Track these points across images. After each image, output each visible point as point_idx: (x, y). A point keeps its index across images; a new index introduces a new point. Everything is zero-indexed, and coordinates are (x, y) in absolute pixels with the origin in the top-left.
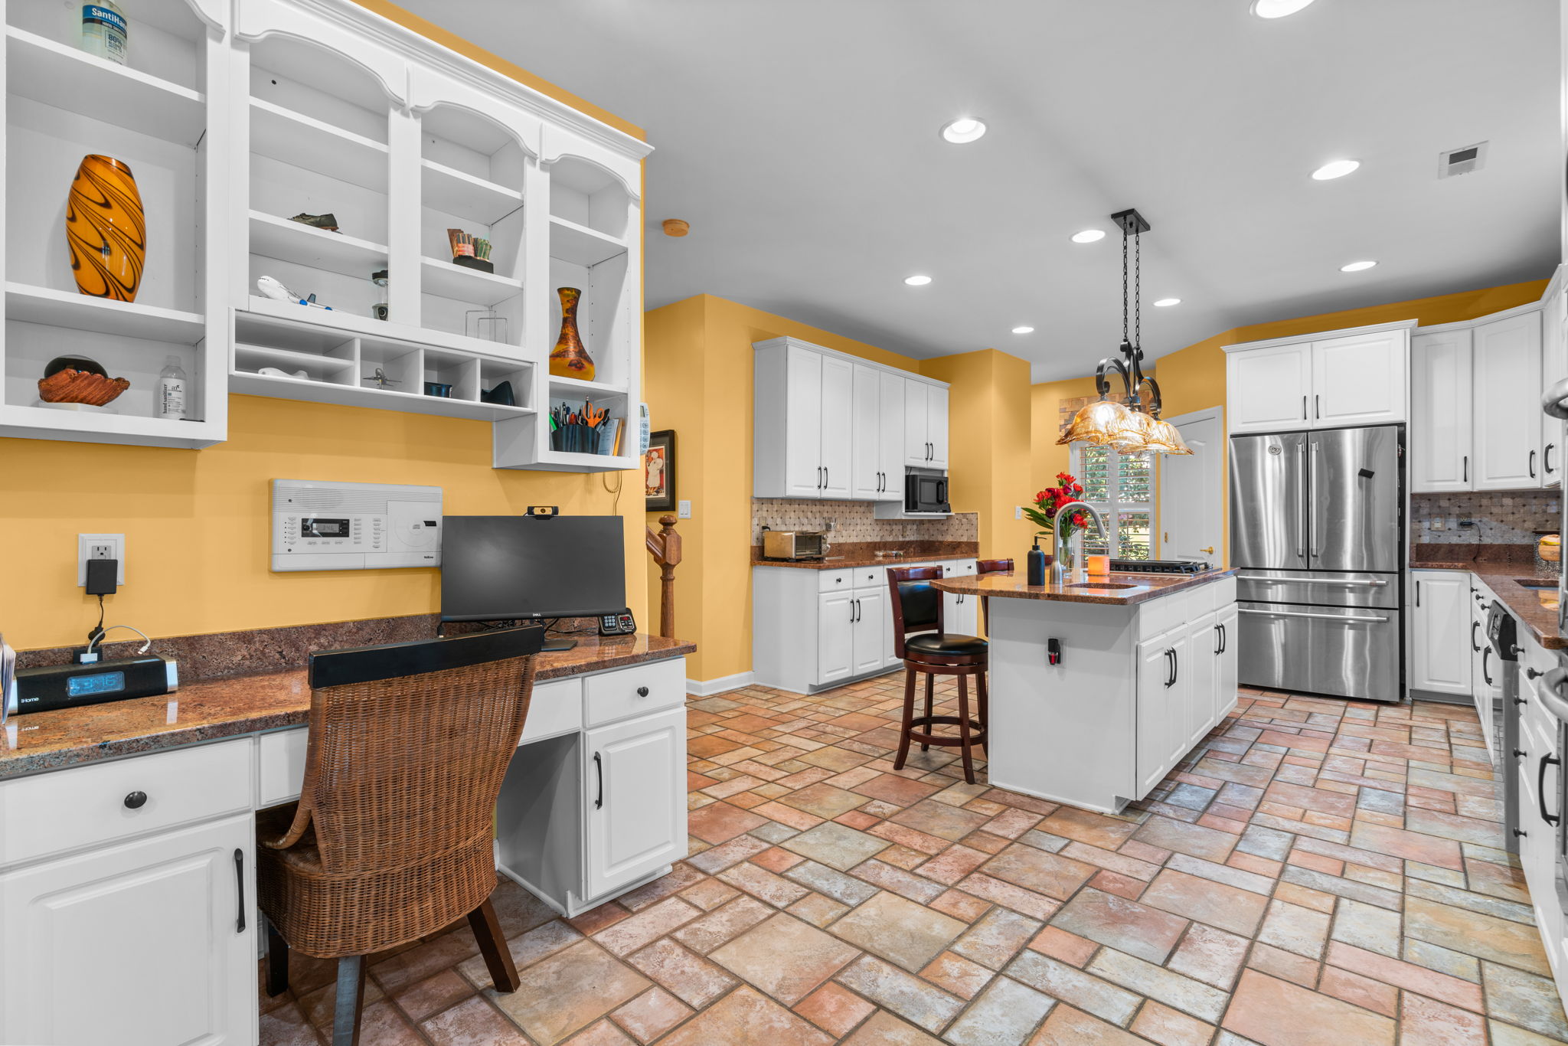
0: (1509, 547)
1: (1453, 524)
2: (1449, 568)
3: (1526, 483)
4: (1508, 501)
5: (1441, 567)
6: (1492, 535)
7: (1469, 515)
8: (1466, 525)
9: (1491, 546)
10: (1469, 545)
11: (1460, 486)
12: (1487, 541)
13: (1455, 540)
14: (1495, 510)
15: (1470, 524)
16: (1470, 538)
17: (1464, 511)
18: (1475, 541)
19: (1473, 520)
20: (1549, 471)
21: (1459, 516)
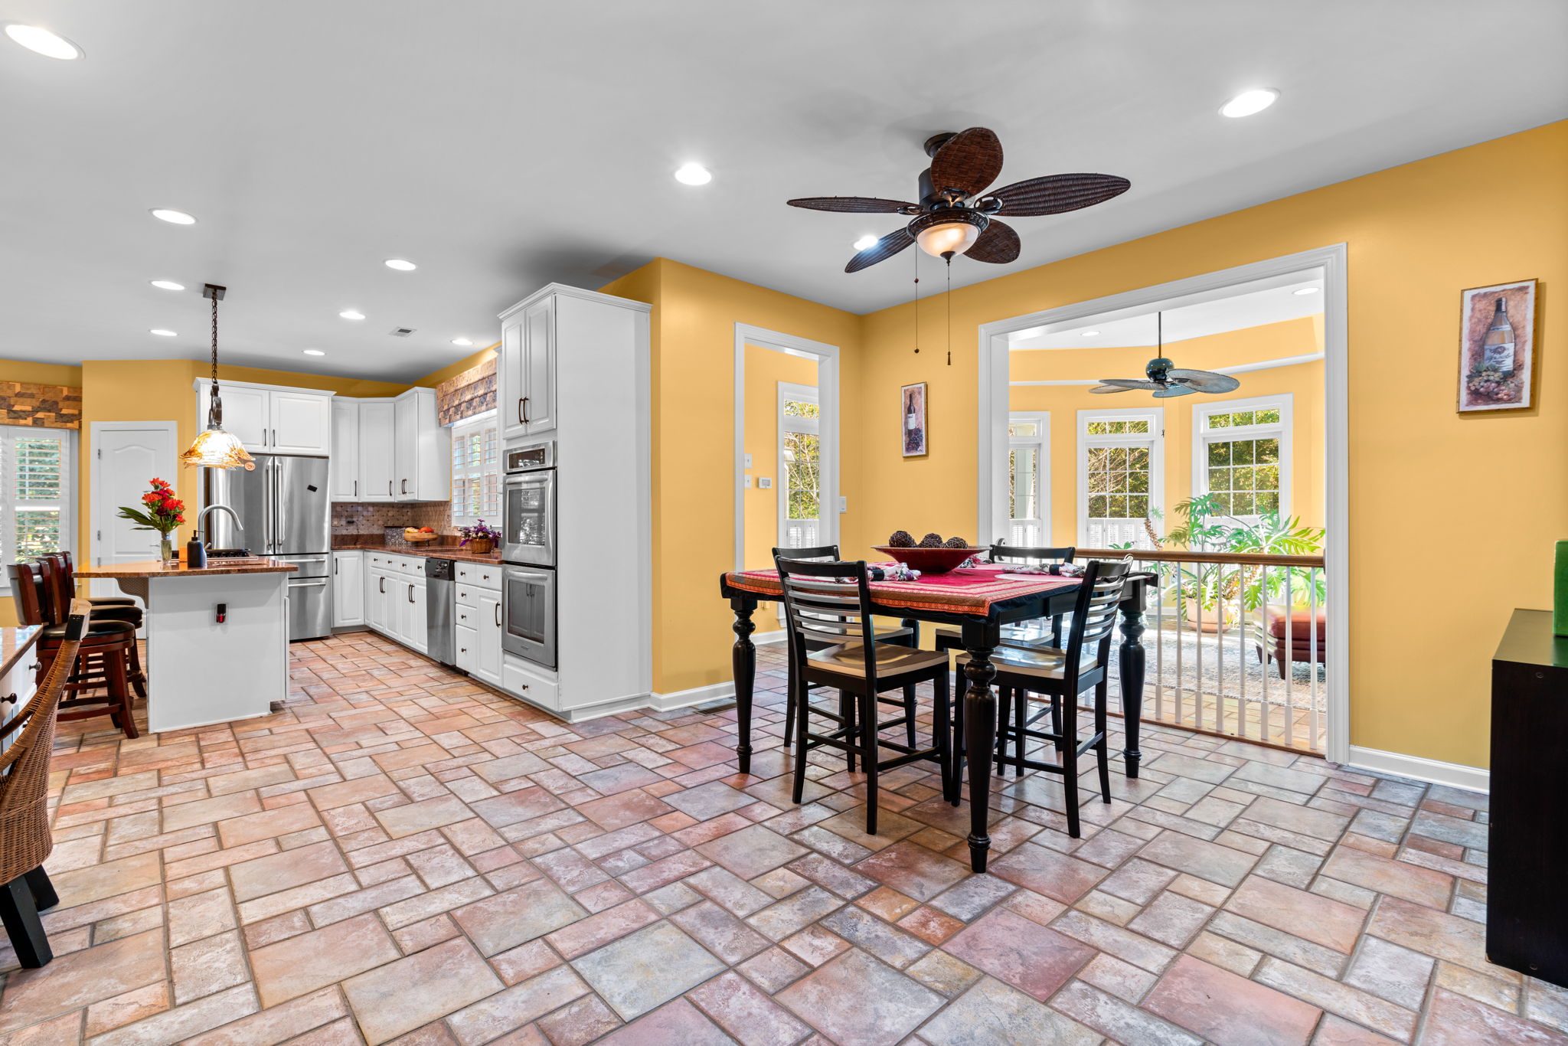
0: (372, 536)
1: (343, 522)
2: (353, 549)
3: (386, 499)
4: (371, 509)
5: (349, 549)
6: (364, 529)
7: (352, 517)
8: (350, 523)
9: (363, 535)
10: (352, 535)
11: (352, 499)
12: (361, 532)
13: (344, 532)
14: (365, 513)
15: (352, 522)
16: (352, 531)
17: (349, 514)
18: (355, 532)
19: (355, 519)
20: (404, 493)
21: (346, 517)
